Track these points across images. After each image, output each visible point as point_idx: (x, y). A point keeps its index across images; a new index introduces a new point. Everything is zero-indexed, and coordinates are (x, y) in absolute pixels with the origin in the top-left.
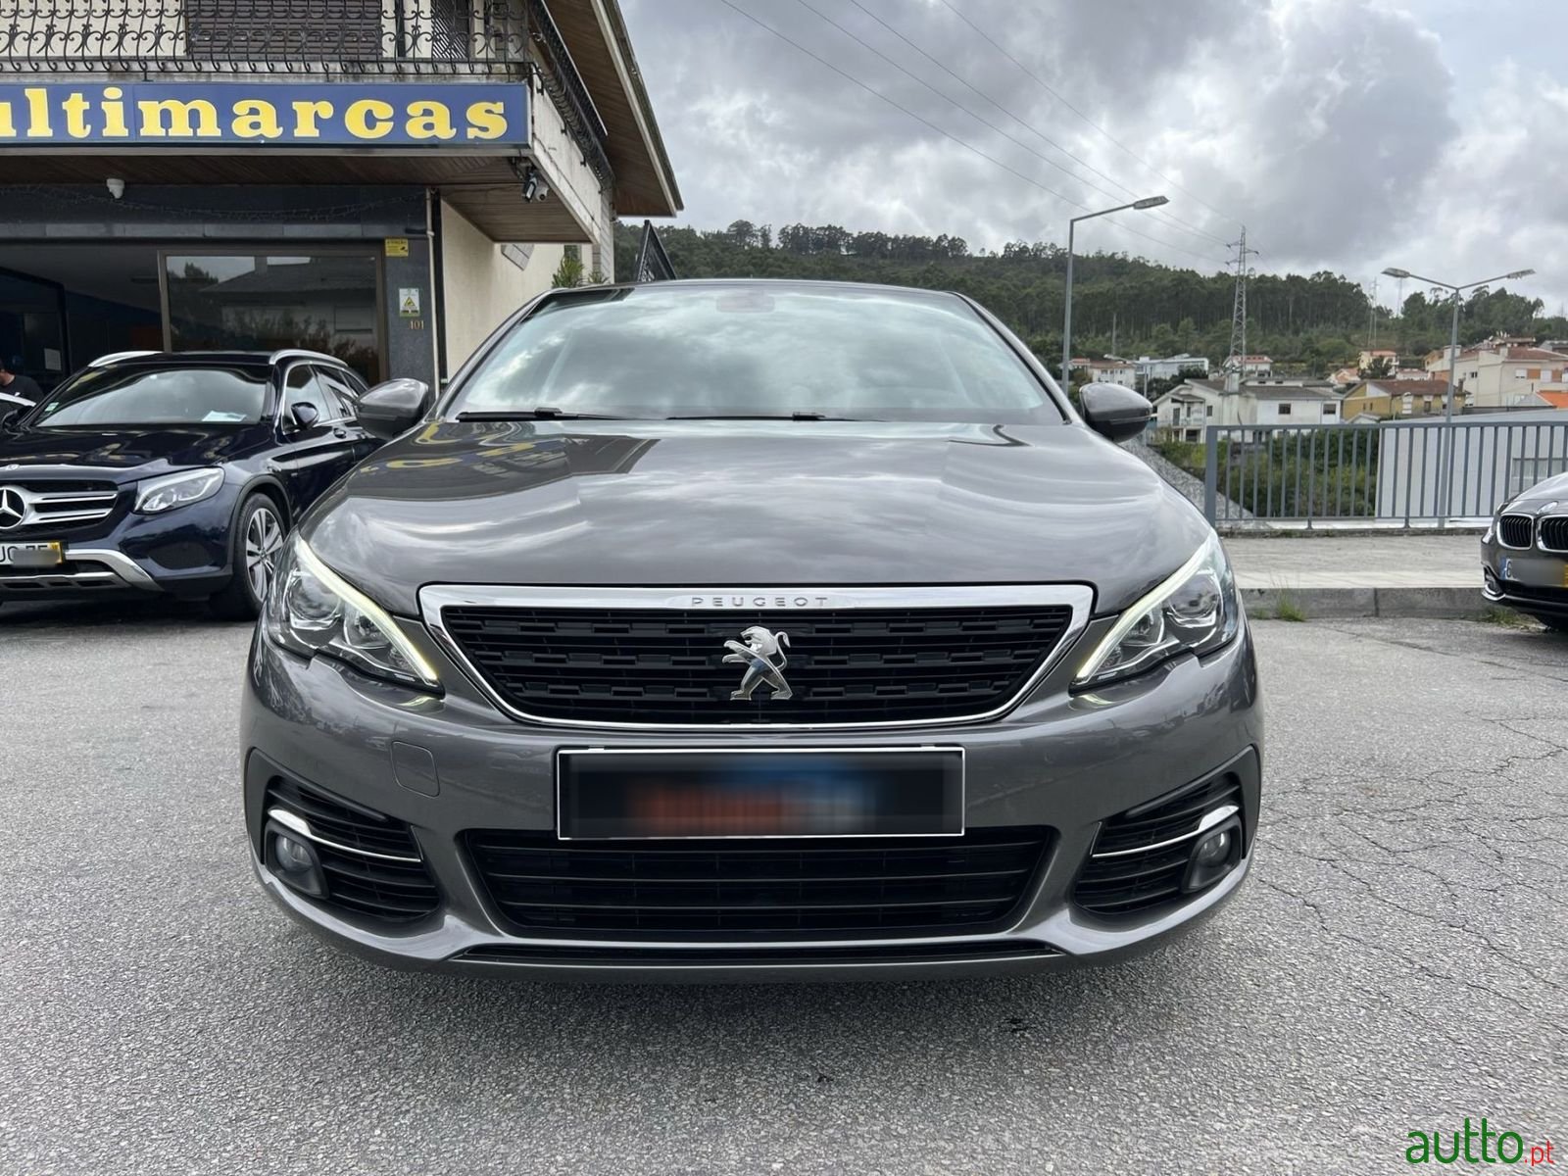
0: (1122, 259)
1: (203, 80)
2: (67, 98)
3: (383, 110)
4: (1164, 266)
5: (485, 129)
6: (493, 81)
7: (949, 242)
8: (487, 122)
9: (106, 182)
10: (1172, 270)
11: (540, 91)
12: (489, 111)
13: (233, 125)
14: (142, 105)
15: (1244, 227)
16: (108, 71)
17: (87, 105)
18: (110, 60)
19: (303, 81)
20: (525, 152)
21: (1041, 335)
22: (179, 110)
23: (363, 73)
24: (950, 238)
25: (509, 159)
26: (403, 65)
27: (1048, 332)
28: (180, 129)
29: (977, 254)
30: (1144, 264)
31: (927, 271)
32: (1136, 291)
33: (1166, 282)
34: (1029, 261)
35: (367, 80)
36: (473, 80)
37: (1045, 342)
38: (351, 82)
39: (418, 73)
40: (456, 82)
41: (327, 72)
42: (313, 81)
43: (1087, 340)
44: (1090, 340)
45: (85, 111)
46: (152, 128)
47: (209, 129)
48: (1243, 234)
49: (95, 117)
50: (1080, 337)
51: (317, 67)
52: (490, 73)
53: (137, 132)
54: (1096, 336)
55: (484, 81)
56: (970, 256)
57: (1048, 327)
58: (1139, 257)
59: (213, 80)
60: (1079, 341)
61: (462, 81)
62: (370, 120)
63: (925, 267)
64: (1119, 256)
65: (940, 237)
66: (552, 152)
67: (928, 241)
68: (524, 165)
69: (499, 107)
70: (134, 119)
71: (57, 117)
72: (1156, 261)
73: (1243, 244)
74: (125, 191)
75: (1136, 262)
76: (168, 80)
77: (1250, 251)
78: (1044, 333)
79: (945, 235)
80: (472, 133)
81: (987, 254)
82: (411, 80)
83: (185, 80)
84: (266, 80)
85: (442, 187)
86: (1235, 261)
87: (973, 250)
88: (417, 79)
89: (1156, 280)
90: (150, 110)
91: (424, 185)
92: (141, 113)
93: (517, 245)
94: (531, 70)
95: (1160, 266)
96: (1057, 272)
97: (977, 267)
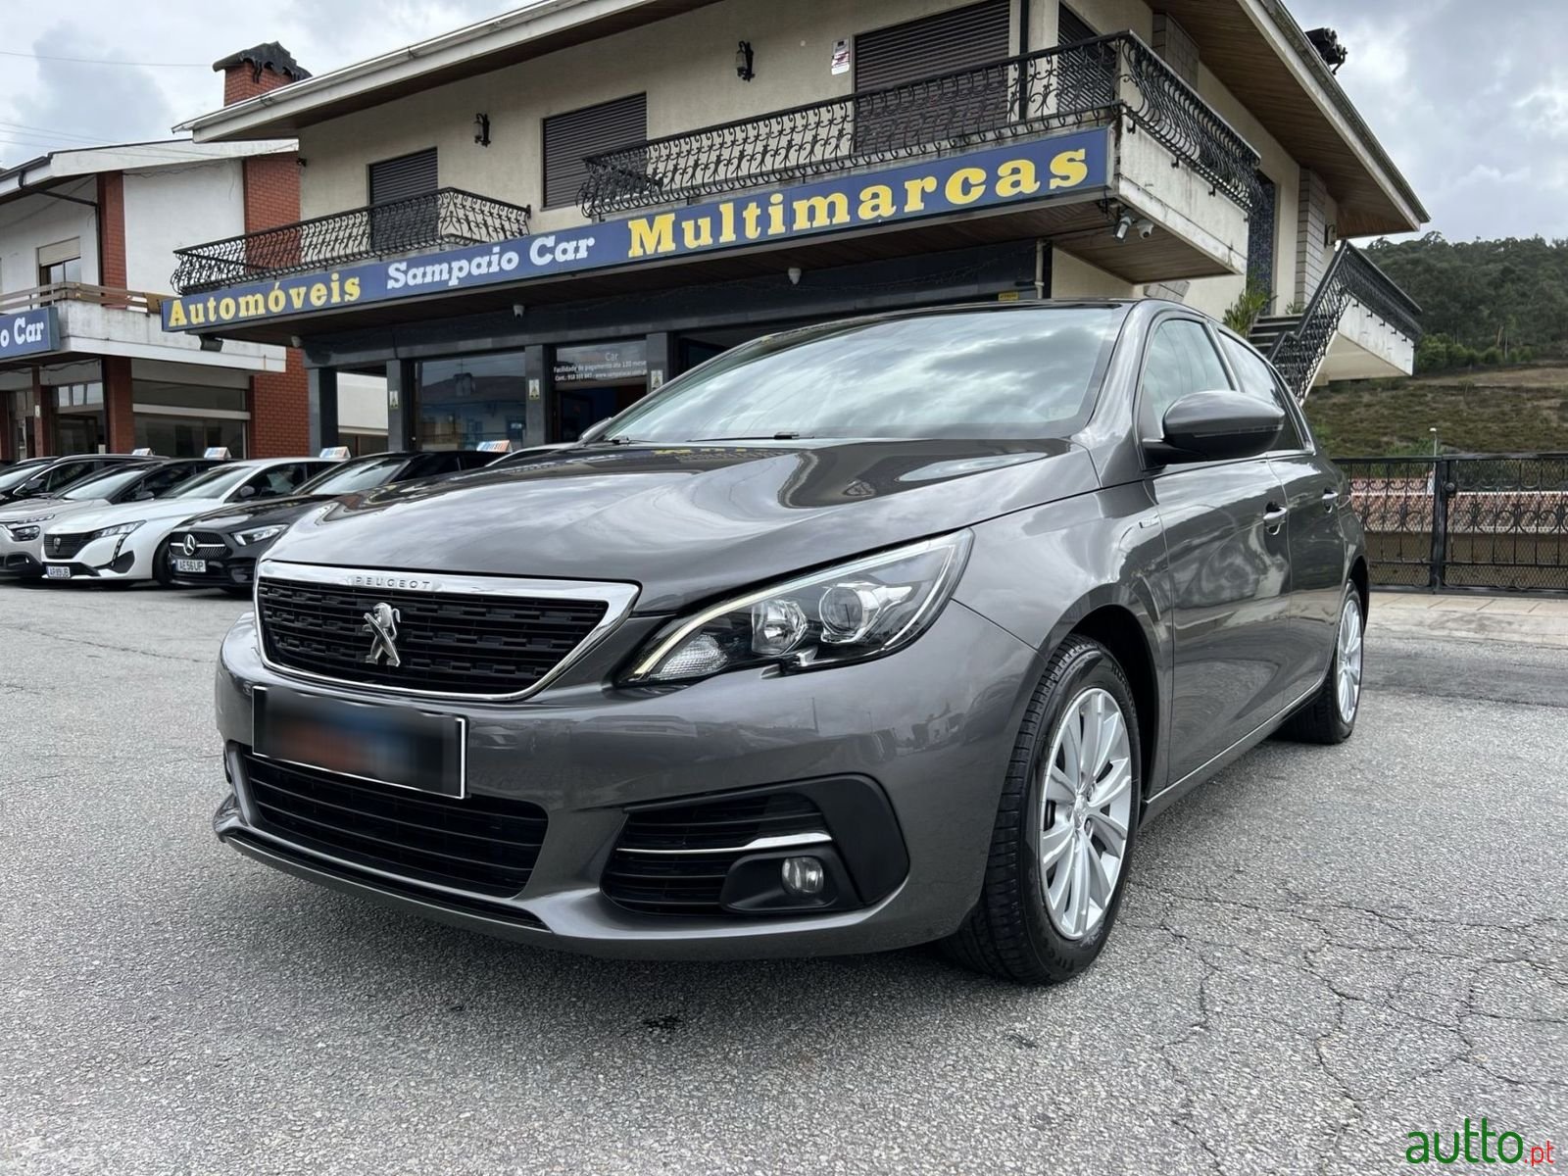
1: (845, 175)
2: (746, 208)
3: (977, 175)
5: (1066, 178)
6: (1083, 129)
8: (1069, 169)
9: (787, 272)
11: (1132, 130)
12: (1071, 160)
13: (859, 212)
14: (796, 205)
16: (779, 180)
17: (758, 212)
18: (779, 171)
19: (921, 161)
20: (1110, 194)
22: (820, 203)
23: (968, 145)
25: (1097, 202)
26: (1003, 131)
28: (822, 221)
35: (972, 150)
36: (1064, 131)
38: (959, 154)
39: (1015, 135)
40: (1049, 136)
41: (938, 150)
42: (928, 159)
45: (758, 217)
46: (801, 224)
47: (842, 217)
49: (764, 220)
51: (930, 147)
52: (1080, 122)
53: (791, 227)
55: (1074, 129)
59: (853, 173)
61: (1055, 135)
62: (966, 187)
66: (1148, 189)
68: (1114, 206)
69: (1081, 154)
70: (789, 216)
71: (739, 224)
74: (801, 278)
76: (820, 180)
80: (1054, 184)
82: (1009, 143)
83: (833, 177)
84: (891, 166)
85: (1052, 238)
88: (1014, 141)
90: (801, 207)
91: (1035, 239)
92: (794, 211)
93: (1163, 284)
94: (1120, 111)
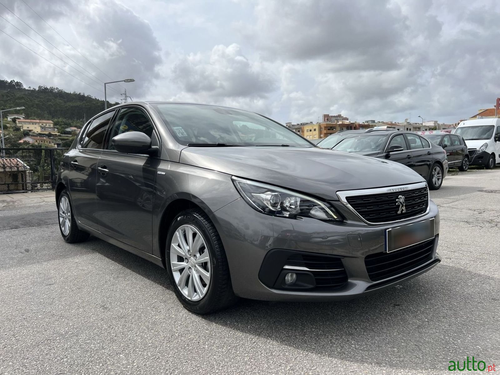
0: (83, 95)
4: (97, 99)
7: (15, 83)
10: (100, 100)
15: (125, 89)
21: (57, 119)
24: (16, 82)
27: (59, 118)
29: (27, 88)
30: (90, 97)
31: (7, 93)
32: (89, 106)
33: (99, 104)
34: (49, 93)
37: (59, 121)
43: (74, 121)
44: (75, 121)
48: (125, 91)
50: (71, 120)
54: (77, 120)
56: (24, 89)
57: (59, 116)
58: (89, 95)
60: (71, 121)
63: (7, 91)
64: (82, 94)
65: (11, 81)
67: (7, 82)
72: (95, 97)
73: (125, 94)
75: (88, 97)
77: (128, 97)
78: (58, 118)
79: (14, 80)
81: (32, 89)
86: (124, 99)
87: (25, 87)
89: (96, 103)
95: (96, 99)
96: (60, 97)
97: (28, 93)
